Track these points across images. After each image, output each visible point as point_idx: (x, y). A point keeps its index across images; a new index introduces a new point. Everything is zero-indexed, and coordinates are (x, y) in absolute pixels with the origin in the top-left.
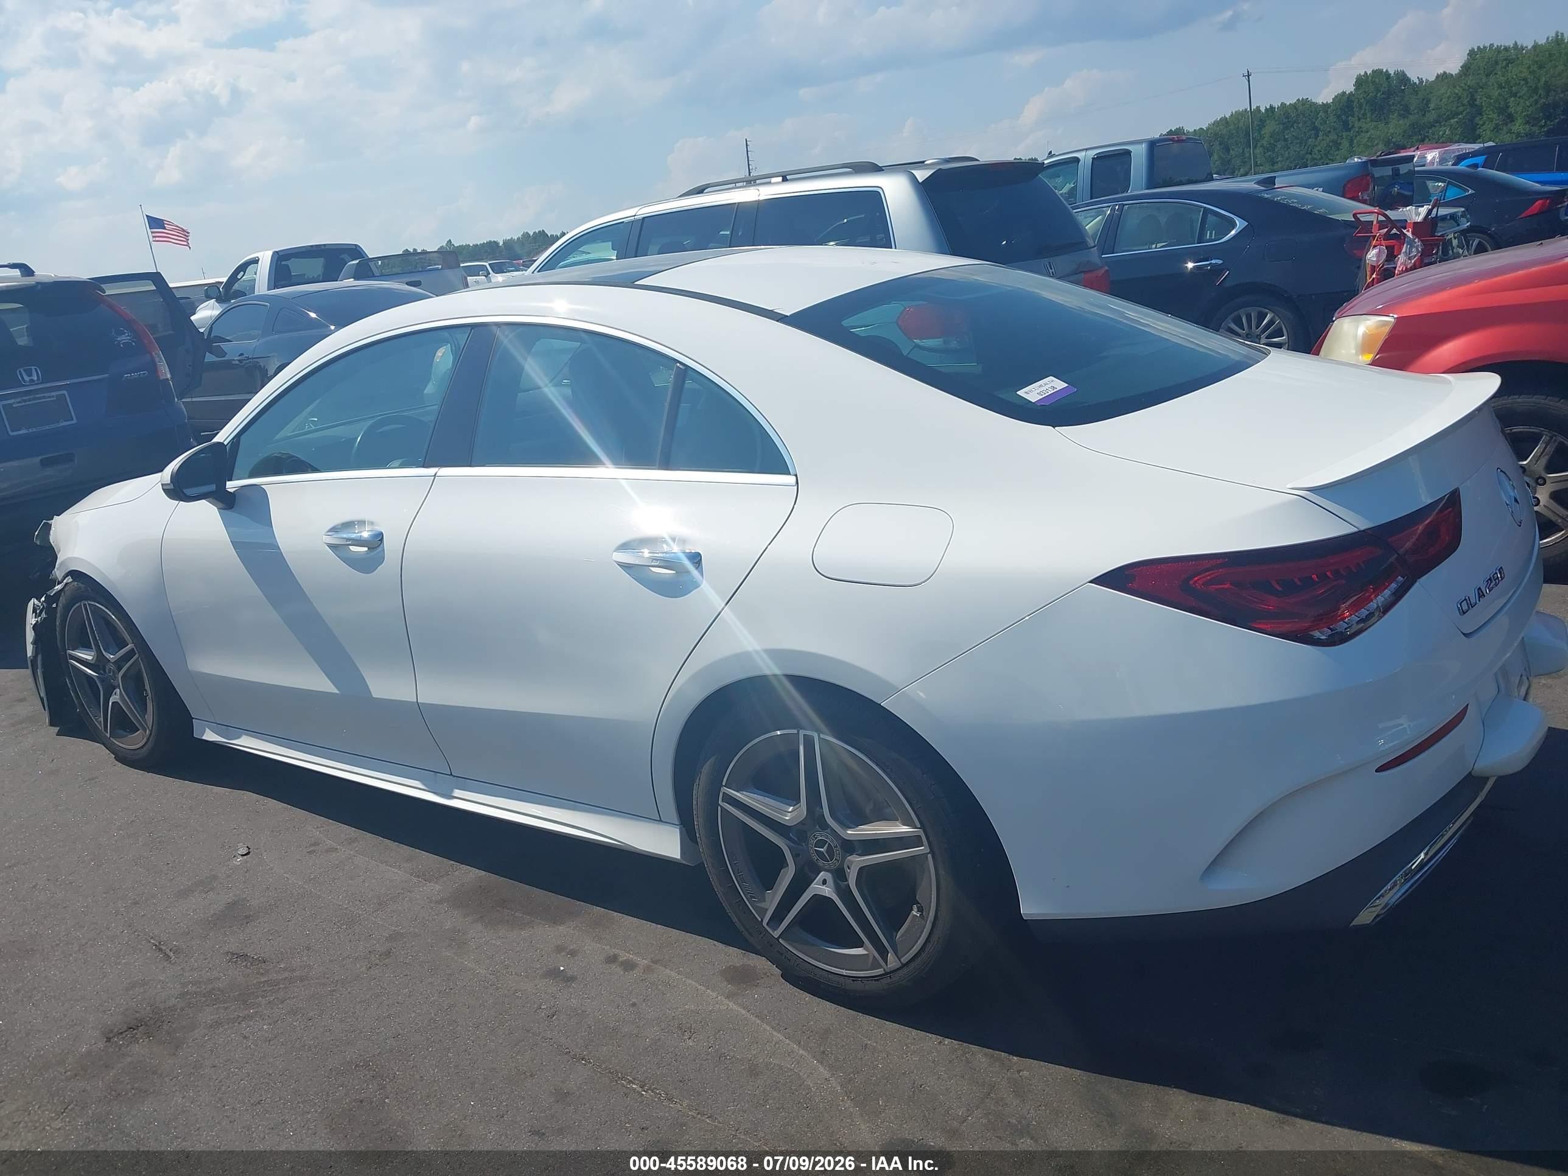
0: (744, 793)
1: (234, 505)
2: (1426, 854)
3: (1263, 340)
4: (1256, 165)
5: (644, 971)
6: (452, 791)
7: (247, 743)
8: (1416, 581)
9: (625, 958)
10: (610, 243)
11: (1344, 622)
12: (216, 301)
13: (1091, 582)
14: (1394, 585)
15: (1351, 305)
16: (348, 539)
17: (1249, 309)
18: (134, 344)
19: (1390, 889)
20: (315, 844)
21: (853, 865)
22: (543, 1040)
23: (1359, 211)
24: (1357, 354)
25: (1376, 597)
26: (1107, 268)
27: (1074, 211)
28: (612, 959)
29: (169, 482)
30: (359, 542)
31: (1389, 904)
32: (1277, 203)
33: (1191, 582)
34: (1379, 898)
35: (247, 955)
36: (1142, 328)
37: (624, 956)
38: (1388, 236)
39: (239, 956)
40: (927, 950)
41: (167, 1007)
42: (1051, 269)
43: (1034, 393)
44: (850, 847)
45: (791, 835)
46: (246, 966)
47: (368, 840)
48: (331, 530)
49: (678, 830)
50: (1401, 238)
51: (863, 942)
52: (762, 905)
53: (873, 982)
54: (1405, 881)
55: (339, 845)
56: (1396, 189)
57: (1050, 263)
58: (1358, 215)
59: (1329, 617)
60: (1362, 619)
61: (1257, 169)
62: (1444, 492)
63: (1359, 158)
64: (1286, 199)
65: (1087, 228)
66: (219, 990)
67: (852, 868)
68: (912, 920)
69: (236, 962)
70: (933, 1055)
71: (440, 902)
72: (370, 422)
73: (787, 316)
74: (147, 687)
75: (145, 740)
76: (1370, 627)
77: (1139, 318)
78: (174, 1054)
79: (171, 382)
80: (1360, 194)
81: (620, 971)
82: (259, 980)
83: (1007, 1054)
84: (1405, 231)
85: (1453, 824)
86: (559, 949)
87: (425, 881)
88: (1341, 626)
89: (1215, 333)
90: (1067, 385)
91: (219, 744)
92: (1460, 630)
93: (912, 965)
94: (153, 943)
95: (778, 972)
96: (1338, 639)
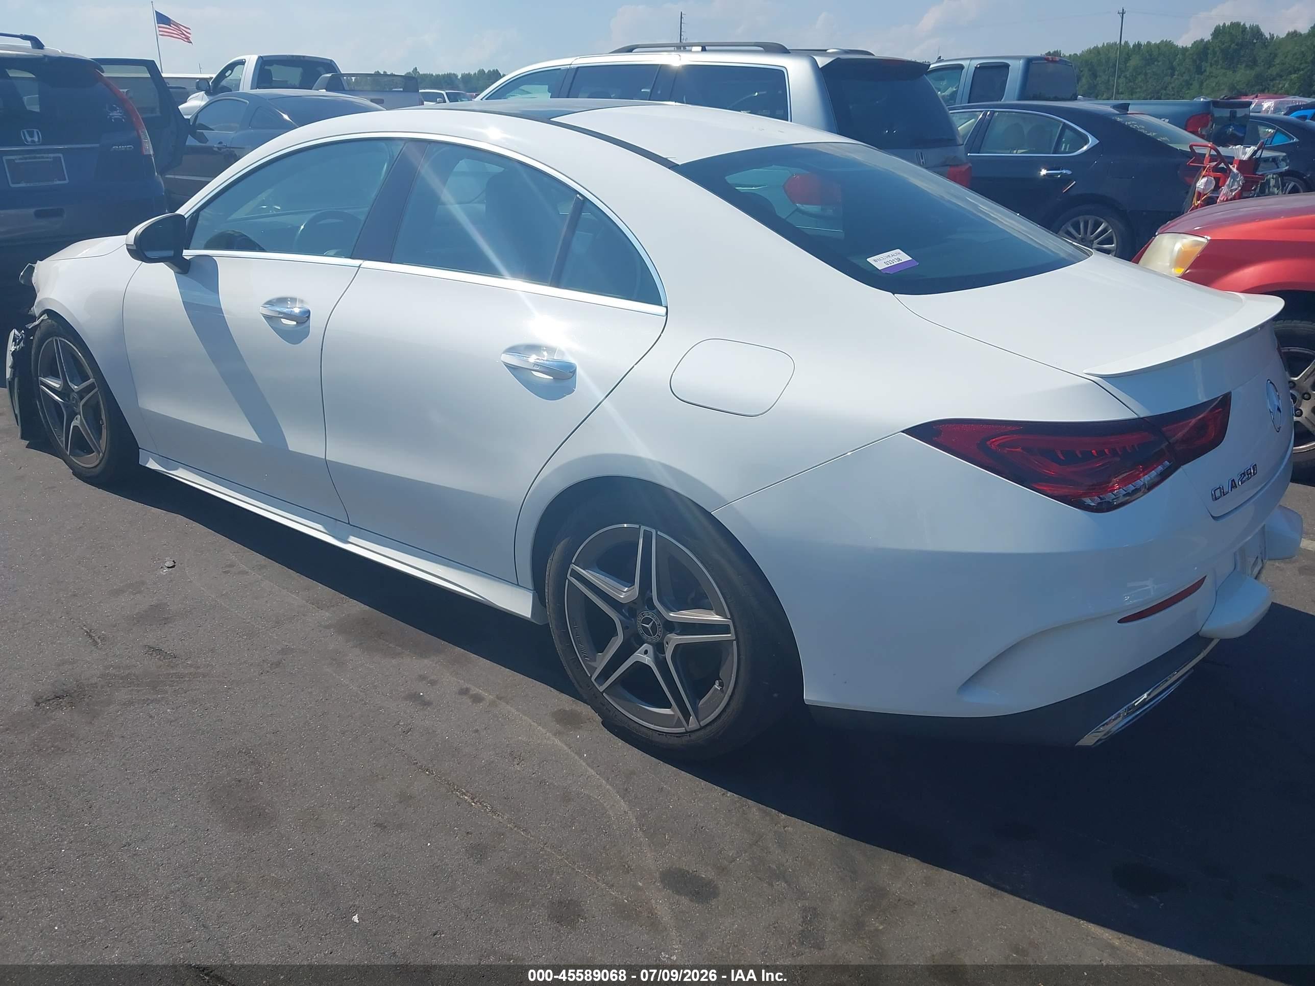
0: (589, 571)
1: (188, 271)
2: (1149, 695)
3: (1095, 245)
4: (1118, 93)
5: (489, 705)
6: (348, 537)
7: (183, 475)
8: (1180, 467)
9: (475, 692)
10: (547, 86)
11: (1112, 493)
12: (205, 93)
13: (903, 432)
14: (1160, 468)
15: (1174, 223)
16: (280, 313)
17: (1087, 217)
18: (123, 120)
19: (1114, 720)
20: (231, 566)
21: (671, 641)
22: (397, 750)
23: (1195, 144)
24: (1171, 267)
25: (1144, 475)
26: (970, 165)
27: (951, 112)
28: (464, 692)
29: (133, 243)
30: (290, 316)
31: (1111, 732)
32: (1128, 126)
33: (988, 443)
34: (1103, 725)
35: (161, 650)
36: (990, 220)
37: (475, 690)
38: (1216, 169)
39: (155, 650)
40: (722, 718)
41: (90, 683)
42: (922, 159)
43: (881, 261)
44: (670, 626)
45: (623, 610)
46: (159, 659)
47: (276, 568)
48: (266, 303)
49: (531, 595)
50: (1226, 172)
51: (672, 705)
52: (593, 664)
53: (675, 738)
54: (1127, 714)
55: (250, 569)
56: (1231, 130)
57: (921, 153)
58: (1194, 147)
59: (1101, 487)
60: (1129, 493)
61: (1118, 96)
62: (1218, 393)
63: (1205, 98)
64: (1136, 124)
65: (959, 129)
66: (134, 675)
67: (670, 644)
68: (713, 692)
69: (151, 655)
70: (716, 804)
71: (328, 627)
72: (314, 214)
73: (678, 165)
74: (103, 417)
75: (98, 461)
76: (1134, 500)
77: (991, 212)
78: (91, 723)
79: (153, 158)
80: (1199, 129)
81: (469, 701)
82: (168, 672)
83: (777, 811)
84: (1231, 166)
85: (1178, 672)
86: (422, 678)
87: (318, 608)
88: (1109, 497)
89: (1054, 235)
90: (911, 259)
91: (159, 473)
92: (1210, 513)
93: (709, 728)
94: (85, 630)
95: (599, 719)
96: (1105, 507)
